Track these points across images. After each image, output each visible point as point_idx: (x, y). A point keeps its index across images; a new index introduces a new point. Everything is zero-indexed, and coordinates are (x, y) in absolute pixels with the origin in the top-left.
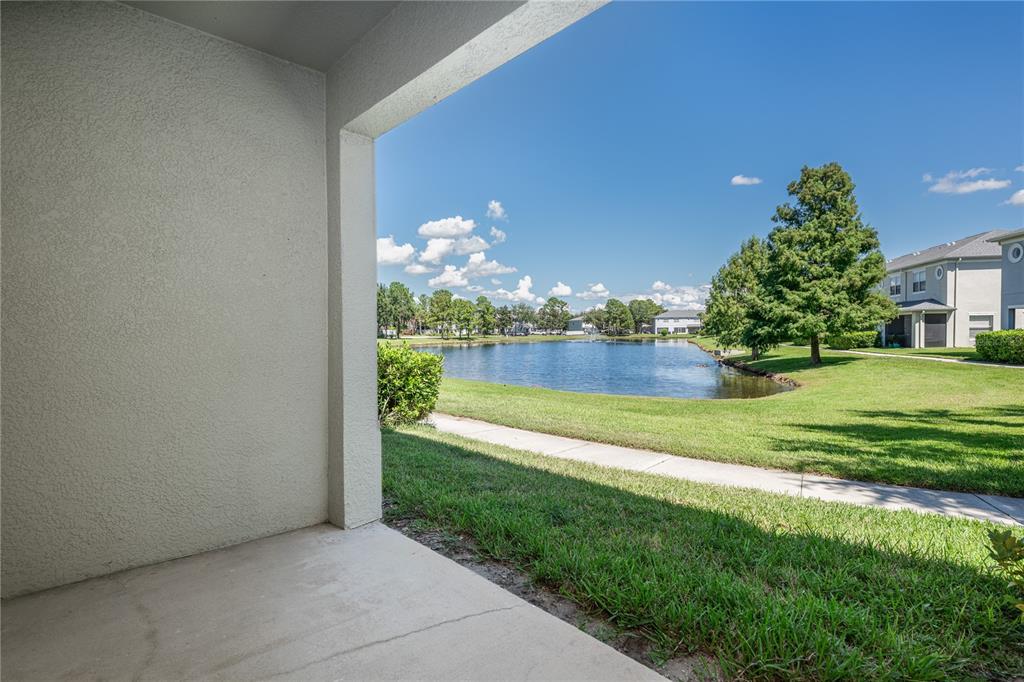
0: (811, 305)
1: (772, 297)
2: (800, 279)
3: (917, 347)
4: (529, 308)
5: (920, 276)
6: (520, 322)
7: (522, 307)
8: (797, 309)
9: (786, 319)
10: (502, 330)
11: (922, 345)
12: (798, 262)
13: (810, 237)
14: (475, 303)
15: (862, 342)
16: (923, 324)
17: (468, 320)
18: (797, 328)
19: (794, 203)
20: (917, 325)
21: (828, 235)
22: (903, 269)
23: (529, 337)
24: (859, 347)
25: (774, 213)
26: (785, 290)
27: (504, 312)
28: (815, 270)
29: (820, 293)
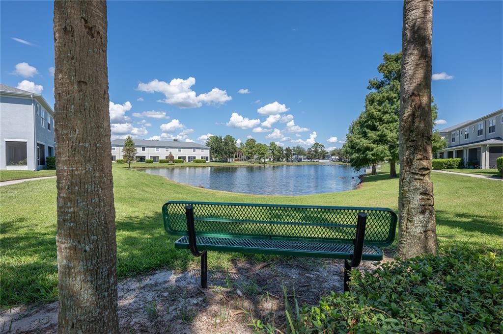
0: (382, 140)
1: (361, 136)
2: (377, 124)
3: (483, 168)
4: (301, 148)
5: (492, 122)
6: (298, 155)
7: (298, 147)
8: (374, 143)
9: (368, 149)
10: (287, 159)
11: (487, 167)
12: (375, 113)
13: (383, 97)
14: (269, 145)
15: (450, 165)
16: (488, 153)
17: (264, 154)
18: (372, 155)
19: (380, 77)
20: (484, 154)
21: (396, 95)
22: (484, 119)
23: (301, 163)
24: (448, 168)
25: (368, 85)
26: (367, 130)
27: (288, 150)
28: (386, 117)
29: (387, 132)
